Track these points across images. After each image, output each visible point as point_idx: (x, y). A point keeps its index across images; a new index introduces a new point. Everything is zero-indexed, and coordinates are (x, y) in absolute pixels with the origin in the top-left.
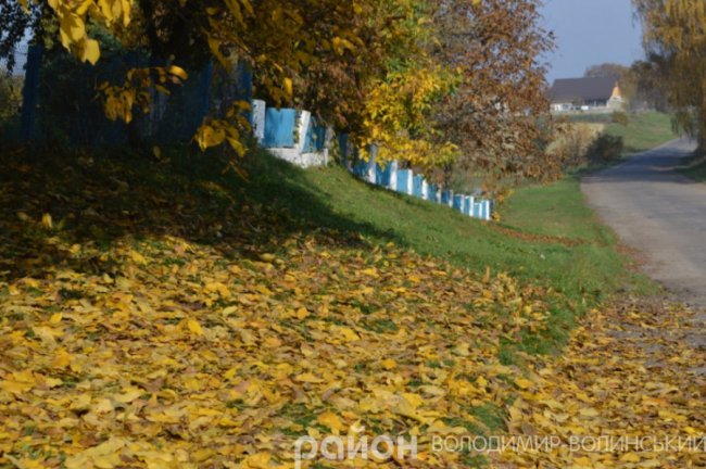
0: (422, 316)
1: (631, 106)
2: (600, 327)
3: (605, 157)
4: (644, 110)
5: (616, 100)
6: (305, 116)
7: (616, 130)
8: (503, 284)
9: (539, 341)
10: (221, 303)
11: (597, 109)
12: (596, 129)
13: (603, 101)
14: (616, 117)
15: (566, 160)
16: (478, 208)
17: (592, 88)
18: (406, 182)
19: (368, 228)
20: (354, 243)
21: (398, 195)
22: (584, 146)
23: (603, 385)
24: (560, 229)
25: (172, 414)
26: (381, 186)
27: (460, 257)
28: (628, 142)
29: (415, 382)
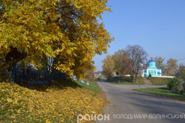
0: (87, 93)
1: (101, 75)
2: (98, 95)
3: (99, 79)
4: (102, 75)
5: (100, 74)
6: (75, 76)
7: (100, 77)
8: (91, 91)
9: (94, 95)
10: (75, 92)
11: (98, 75)
12: (98, 77)
13: (99, 74)
14: (100, 76)
15: (95, 80)
16: (88, 84)
17: (98, 73)
18: (82, 82)
19: (81, 86)
20: (81, 88)
21: (82, 83)
22: (97, 78)
23: (99, 98)
24: (95, 86)
25: (75, 98)
26: (80, 82)
27: (88, 89)
28: (101, 78)
29: (88, 97)
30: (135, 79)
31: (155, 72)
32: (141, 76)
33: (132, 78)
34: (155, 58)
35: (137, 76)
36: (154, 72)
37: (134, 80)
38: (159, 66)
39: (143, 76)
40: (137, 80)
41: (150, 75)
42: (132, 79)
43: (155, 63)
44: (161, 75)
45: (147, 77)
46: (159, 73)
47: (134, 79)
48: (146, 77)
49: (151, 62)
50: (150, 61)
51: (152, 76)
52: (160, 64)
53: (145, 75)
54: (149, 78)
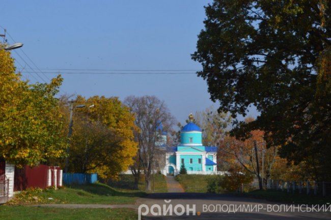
30: (144, 182)
31: (200, 161)
32: (159, 173)
33: (136, 179)
34: (206, 113)
35: (149, 173)
36: (196, 161)
37: (141, 184)
38: (218, 137)
39: (165, 172)
40: (150, 184)
41: (183, 170)
42: (136, 183)
43: (201, 133)
44: (215, 167)
45: (175, 174)
46: (209, 163)
47: (143, 180)
48: (173, 175)
49: (190, 130)
50: (185, 129)
51: (189, 172)
52: (221, 133)
53: (171, 169)
54: (180, 178)
